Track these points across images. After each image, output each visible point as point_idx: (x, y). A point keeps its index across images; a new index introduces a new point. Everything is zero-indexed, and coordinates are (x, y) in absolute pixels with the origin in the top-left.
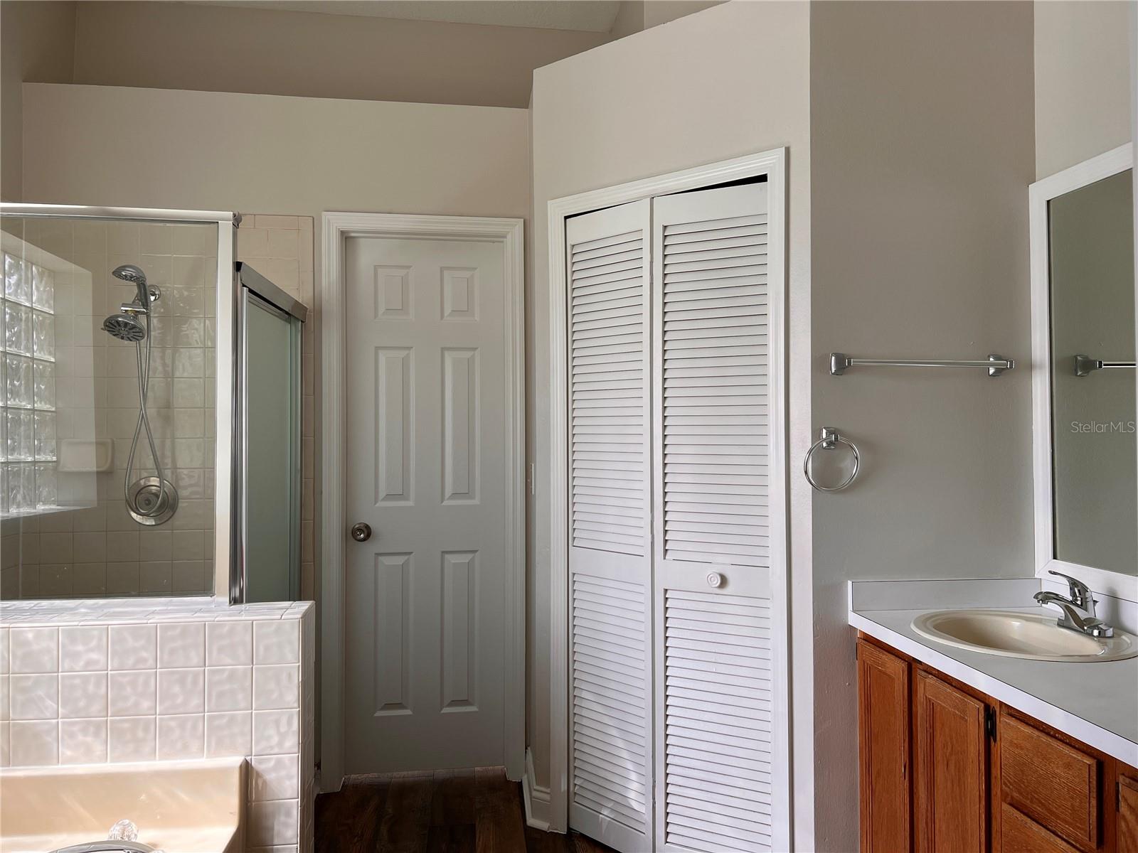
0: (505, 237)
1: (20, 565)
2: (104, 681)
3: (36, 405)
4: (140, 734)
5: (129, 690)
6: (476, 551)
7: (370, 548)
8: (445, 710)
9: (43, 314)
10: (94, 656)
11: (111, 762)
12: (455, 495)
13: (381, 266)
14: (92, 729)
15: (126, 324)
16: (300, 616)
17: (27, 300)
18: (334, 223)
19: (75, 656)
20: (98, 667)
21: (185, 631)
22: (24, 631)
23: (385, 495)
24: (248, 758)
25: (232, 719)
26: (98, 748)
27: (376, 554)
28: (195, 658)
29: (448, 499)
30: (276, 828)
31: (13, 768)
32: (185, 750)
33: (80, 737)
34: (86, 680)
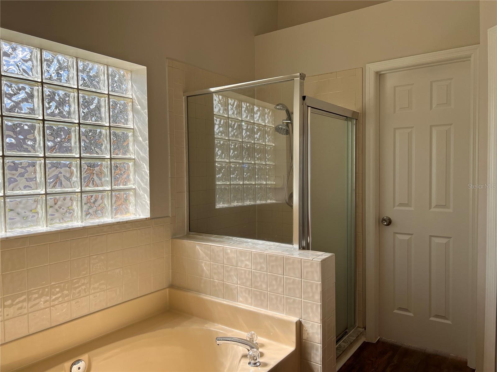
0: (470, 57)
1: (257, 222)
2: (251, 273)
3: (267, 163)
4: (263, 298)
5: (259, 279)
6: (451, 238)
7: (390, 230)
8: (432, 319)
9: (269, 127)
10: (247, 263)
11: (254, 306)
12: (437, 206)
13: (397, 86)
14: (247, 291)
15: (282, 128)
16: (320, 260)
17: (263, 123)
18: (372, 68)
19: (242, 261)
20: (249, 268)
21: (277, 258)
22: (227, 249)
23: (398, 204)
24: (301, 320)
25: (294, 301)
26: (250, 300)
27: (394, 233)
28: (280, 272)
29: (433, 208)
30: (312, 355)
31: (224, 300)
32: (277, 309)
33: (244, 294)
34: (245, 271)
